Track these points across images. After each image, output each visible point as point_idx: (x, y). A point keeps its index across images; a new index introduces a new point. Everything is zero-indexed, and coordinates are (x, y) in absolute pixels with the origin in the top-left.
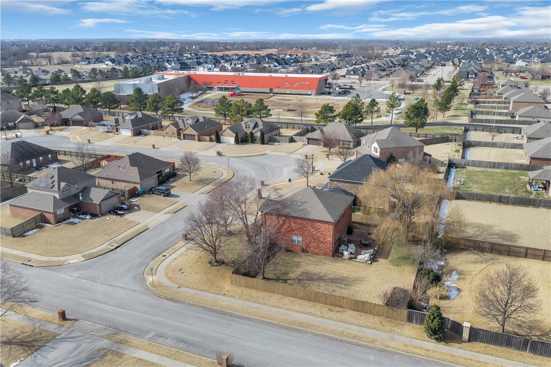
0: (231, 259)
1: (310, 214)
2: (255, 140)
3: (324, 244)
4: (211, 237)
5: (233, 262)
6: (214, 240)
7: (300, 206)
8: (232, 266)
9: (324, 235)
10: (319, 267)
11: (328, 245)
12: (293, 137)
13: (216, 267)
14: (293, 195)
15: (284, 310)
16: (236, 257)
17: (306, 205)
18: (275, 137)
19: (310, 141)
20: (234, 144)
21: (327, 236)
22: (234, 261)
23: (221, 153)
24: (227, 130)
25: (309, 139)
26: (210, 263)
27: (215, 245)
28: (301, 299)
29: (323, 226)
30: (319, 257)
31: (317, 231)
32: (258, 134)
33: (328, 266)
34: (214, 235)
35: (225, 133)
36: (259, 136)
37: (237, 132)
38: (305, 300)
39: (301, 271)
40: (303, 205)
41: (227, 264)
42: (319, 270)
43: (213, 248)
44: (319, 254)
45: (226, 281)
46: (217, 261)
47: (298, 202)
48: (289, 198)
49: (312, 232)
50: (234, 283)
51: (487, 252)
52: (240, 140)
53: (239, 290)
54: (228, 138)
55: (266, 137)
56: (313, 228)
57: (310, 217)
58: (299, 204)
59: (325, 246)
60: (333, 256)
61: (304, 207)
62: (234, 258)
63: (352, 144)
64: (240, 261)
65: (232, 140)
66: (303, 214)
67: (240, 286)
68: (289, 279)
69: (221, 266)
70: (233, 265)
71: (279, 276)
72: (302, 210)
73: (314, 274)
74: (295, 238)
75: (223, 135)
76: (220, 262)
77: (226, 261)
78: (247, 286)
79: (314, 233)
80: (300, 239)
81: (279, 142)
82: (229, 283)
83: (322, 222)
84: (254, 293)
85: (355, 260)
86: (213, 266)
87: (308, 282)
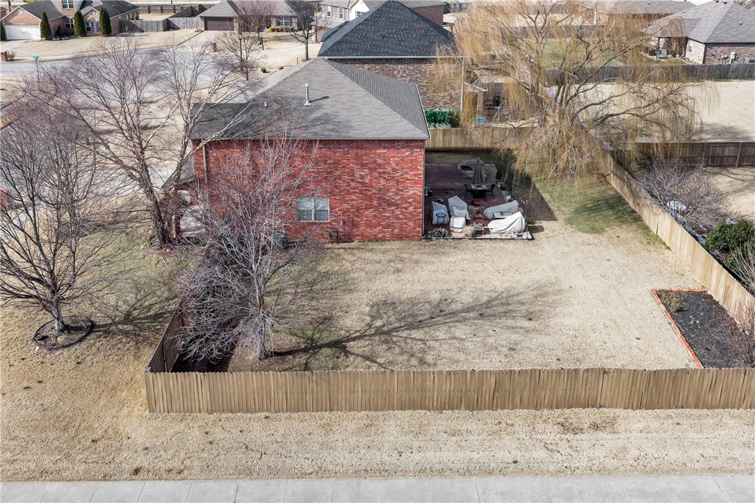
0: (116, 308)
1: (351, 127)
2: (89, 29)
3: (397, 206)
4: (33, 247)
5: (128, 318)
6: (49, 256)
7: (310, 110)
8: (126, 333)
9: (398, 182)
10: (407, 276)
11: (411, 209)
12: (170, 19)
13: (65, 352)
14: (279, 84)
15: (411, 480)
16: (131, 298)
17: (327, 108)
18: (133, 21)
19: (209, 22)
20: (41, 41)
21: (408, 184)
22: (128, 314)
23: (13, 56)
24: (21, 12)
25: (206, 19)
26: (41, 338)
27: (51, 272)
28: (441, 408)
29: (395, 157)
30: (387, 246)
31: (376, 174)
32: (96, 17)
33: (429, 267)
34: (44, 237)
35: (15, 18)
36: (97, 20)
37: (45, 15)
38: (459, 408)
39: (365, 301)
40: (319, 107)
41: (107, 331)
42: (418, 287)
43: (48, 286)
44: (383, 239)
45: (122, 403)
46: (66, 328)
47: (302, 99)
48: (271, 92)
49: (362, 177)
50: (162, 404)
51: (733, 166)
52: (53, 32)
53: (193, 431)
54: (24, 29)
55: (114, 20)
56: (363, 166)
57: (355, 134)
58: (307, 103)
59: (402, 213)
60: (426, 235)
61: (324, 111)
62: (125, 302)
63: (295, 21)
64: (149, 307)
65: (35, 32)
66: (332, 130)
67: (189, 410)
68: (349, 339)
69: (84, 345)
70: (128, 327)
71: (309, 333)
72: (325, 120)
73: (413, 302)
74: (308, 204)
75: (11, 24)
76: (79, 329)
77: (99, 319)
78: (219, 406)
79: (367, 181)
80: (324, 204)
81: (143, 31)
82: (138, 408)
83: (391, 143)
84: (256, 428)
85: (487, 236)
86: (54, 348)
87: (417, 334)
